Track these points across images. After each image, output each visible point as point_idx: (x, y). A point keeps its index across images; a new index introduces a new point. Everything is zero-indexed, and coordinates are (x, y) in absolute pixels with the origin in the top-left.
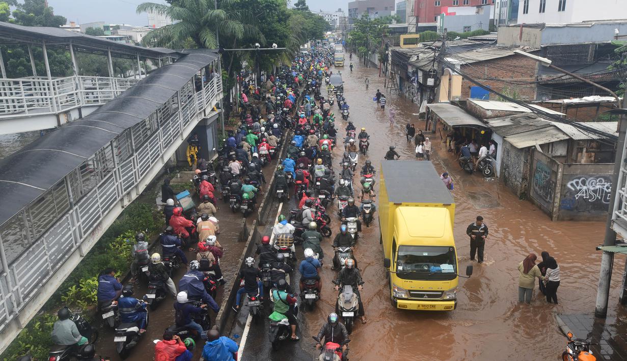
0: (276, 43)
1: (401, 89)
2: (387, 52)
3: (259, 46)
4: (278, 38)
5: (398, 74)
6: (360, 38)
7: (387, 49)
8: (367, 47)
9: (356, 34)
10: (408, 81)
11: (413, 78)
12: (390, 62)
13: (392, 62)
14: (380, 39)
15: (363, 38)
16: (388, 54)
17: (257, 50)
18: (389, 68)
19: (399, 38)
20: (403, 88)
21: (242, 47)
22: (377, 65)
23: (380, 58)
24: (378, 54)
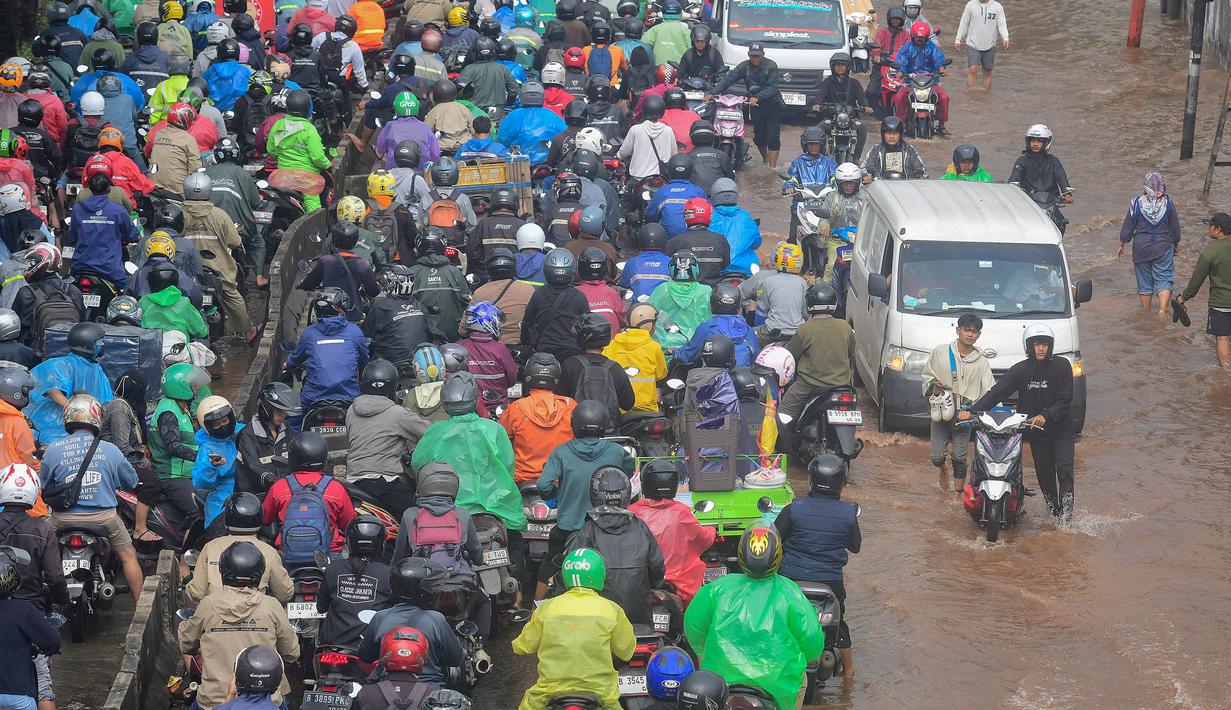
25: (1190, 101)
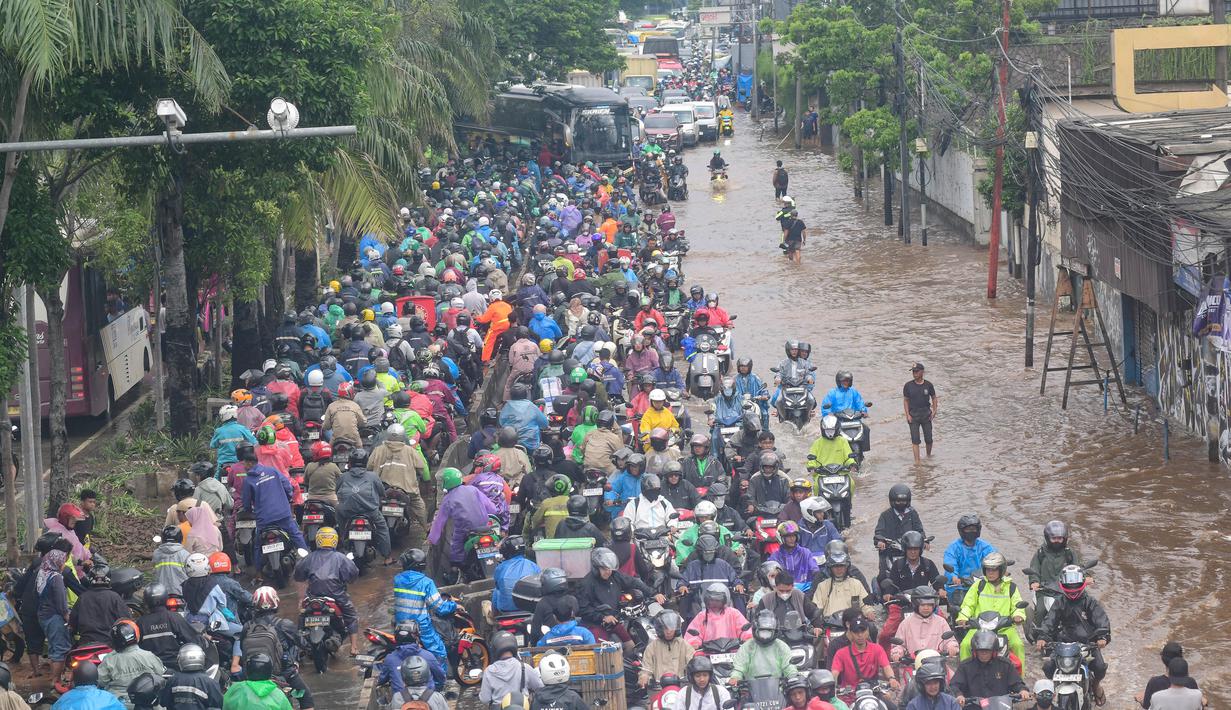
0: (289, 97)
1: (1135, 378)
2: (1030, 140)
3: (182, 117)
4: (300, 66)
5: (1113, 282)
6: (853, 54)
7: (1030, 119)
8: (899, 110)
9: (822, 31)
10: (1178, 321)
11: (1212, 301)
12: (1054, 202)
13: (1064, 200)
14: (985, 59)
15: (875, 51)
16: (1038, 153)
17: (169, 148)
18: (1052, 238)
19: (1104, 50)
20: (1148, 370)
21: (65, 128)
22: (972, 225)
23: (986, 176)
24: (972, 152)
25: (1029, 331)
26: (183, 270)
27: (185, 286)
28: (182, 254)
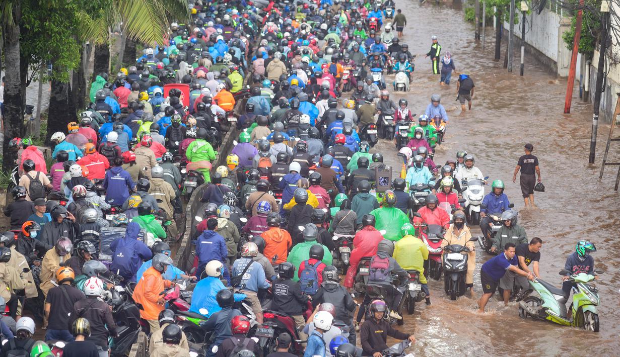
2: (604, 6)
12: (616, 50)
16: (608, 15)
18: (614, 74)
22: (555, 63)
23: (569, 30)
24: (559, 13)
25: (594, 136)
26: (18, 56)
27: (19, 67)
28: (18, 45)
